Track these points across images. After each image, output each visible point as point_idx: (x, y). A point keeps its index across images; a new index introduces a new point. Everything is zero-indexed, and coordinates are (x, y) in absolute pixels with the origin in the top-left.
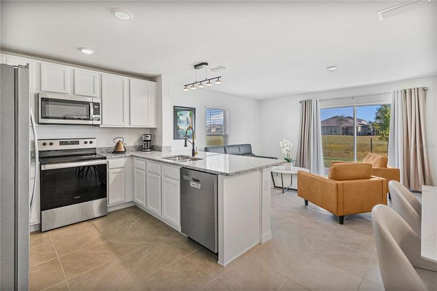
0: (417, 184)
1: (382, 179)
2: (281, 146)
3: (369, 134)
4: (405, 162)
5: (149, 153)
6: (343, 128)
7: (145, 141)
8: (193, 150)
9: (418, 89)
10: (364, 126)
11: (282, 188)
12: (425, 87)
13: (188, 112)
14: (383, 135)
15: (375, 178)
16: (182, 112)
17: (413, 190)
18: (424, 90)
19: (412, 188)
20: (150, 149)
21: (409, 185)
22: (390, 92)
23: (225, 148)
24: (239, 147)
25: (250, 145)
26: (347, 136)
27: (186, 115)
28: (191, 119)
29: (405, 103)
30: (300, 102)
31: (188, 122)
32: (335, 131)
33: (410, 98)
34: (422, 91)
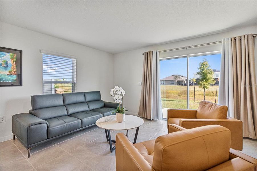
6: (177, 81)
9: (247, 36)
12: (254, 34)
13: (8, 55)
18: (253, 37)
22: (220, 40)
23: (64, 96)
24: (85, 94)
25: (99, 92)
26: (179, 86)
27: (3, 57)
28: (13, 63)
29: (235, 50)
30: (144, 54)
31: (7, 66)
32: (173, 83)
33: (240, 45)
34: (251, 38)
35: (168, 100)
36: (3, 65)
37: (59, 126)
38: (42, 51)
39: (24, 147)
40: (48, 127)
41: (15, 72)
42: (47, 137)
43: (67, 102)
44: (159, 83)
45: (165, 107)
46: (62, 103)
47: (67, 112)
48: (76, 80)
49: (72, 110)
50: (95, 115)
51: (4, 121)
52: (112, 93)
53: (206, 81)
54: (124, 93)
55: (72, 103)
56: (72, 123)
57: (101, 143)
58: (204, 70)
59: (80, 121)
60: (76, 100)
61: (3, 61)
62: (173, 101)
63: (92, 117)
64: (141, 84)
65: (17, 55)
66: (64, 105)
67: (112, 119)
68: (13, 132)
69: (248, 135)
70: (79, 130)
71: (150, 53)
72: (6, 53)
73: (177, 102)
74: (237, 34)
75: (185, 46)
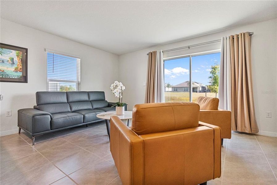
0: (243, 126)
1: (214, 127)
3: (206, 92)
9: (244, 34)
12: (250, 32)
13: (14, 52)
15: (205, 127)
17: (240, 131)
18: (250, 35)
21: (236, 126)
22: (220, 39)
23: (68, 94)
24: (88, 93)
25: (103, 92)
26: (194, 93)
27: (10, 54)
28: (19, 60)
29: (233, 48)
30: (148, 54)
31: (13, 63)
32: (187, 90)
33: (237, 43)
34: (248, 36)
36: (9, 62)
37: (62, 119)
38: (46, 50)
39: (29, 138)
40: (51, 119)
41: (21, 69)
42: (51, 128)
43: (71, 100)
46: (66, 101)
47: (71, 109)
48: (80, 79)
49: (75, 108)
50: (98, 112)
51: (10, 115)
52: (112, 88)
54: (123, 88)
55: (75, 101)
56: (74, 117)
57: (101, 136)
59: (83, 116)
60: (79, 99)
61: (9, 58)
64: (145, 85)
65: (22, 52)
66: (68, 103)
68: (18, 125)
69: (245, 130)
70: (81, 124)
71: (154, 53)
72: (12, 51)
75: (187, 45)
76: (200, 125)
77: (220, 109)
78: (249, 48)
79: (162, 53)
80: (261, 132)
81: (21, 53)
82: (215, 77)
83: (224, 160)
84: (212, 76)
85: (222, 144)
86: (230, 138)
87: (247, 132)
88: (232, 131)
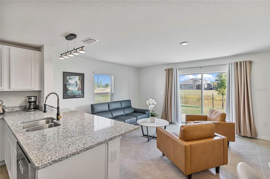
0: (245, 132)
1: (223, 137)
2: (148, 104)
3: (211, 89)
4: (237, 115)
5: (32, 112)
6: (197, 85)
7: (29, 102)
8: (58, 114)
10: (209, 85)
11: (147, 136)
12: (251, 60)
13: (77, 77)
14: (220, 91)
15: (218, 137)
16: (71, 77)
18: (250, 63)
19: (242, 134)
20: (33, 109)
22: (226, 64)
23: (108, 104)
24: (121, 102)
25: (130, 100)
26: (199, 90)
27: (75, 79)
28: (80, 82)
29: (237, 72)
30: (166, 70)
31: (77, 85)
32: (192, 87)
33: (240, 69)
34: (248, 64)
35: (186, 106)
36: (75, 84)
38: (94, 72)
41: (81, 88)
44: (179, 86)
45: (183, 113)
46: (108, 109)
47: (112, 116)
48: (113, 91)
49: (115, 114)
50: (132, 118)
53: (224, 88)
54: (156, 103)
55: (114, 109)
58: (222, 78)
60: (116, 107)
61: (75, 82)
62: (191, 107)
63: (130, 119)
64: (163, 94)
66: (109, 111)
67: (147, 121)
71: (171, 70)
73: (195, 108)
74: (238, 60)
75: (200, 66)
76: (215, 136)
77: (227, 120)
78: (249, 73)
79: (178, 70)
80: (259, 137)
81: (81, 77)
82: (221, 80)
83: (229, 156)
84: (219, 79)
85: (228, 145)
86: (234, 141)
87: (248, 136)
88: (236, 135)
